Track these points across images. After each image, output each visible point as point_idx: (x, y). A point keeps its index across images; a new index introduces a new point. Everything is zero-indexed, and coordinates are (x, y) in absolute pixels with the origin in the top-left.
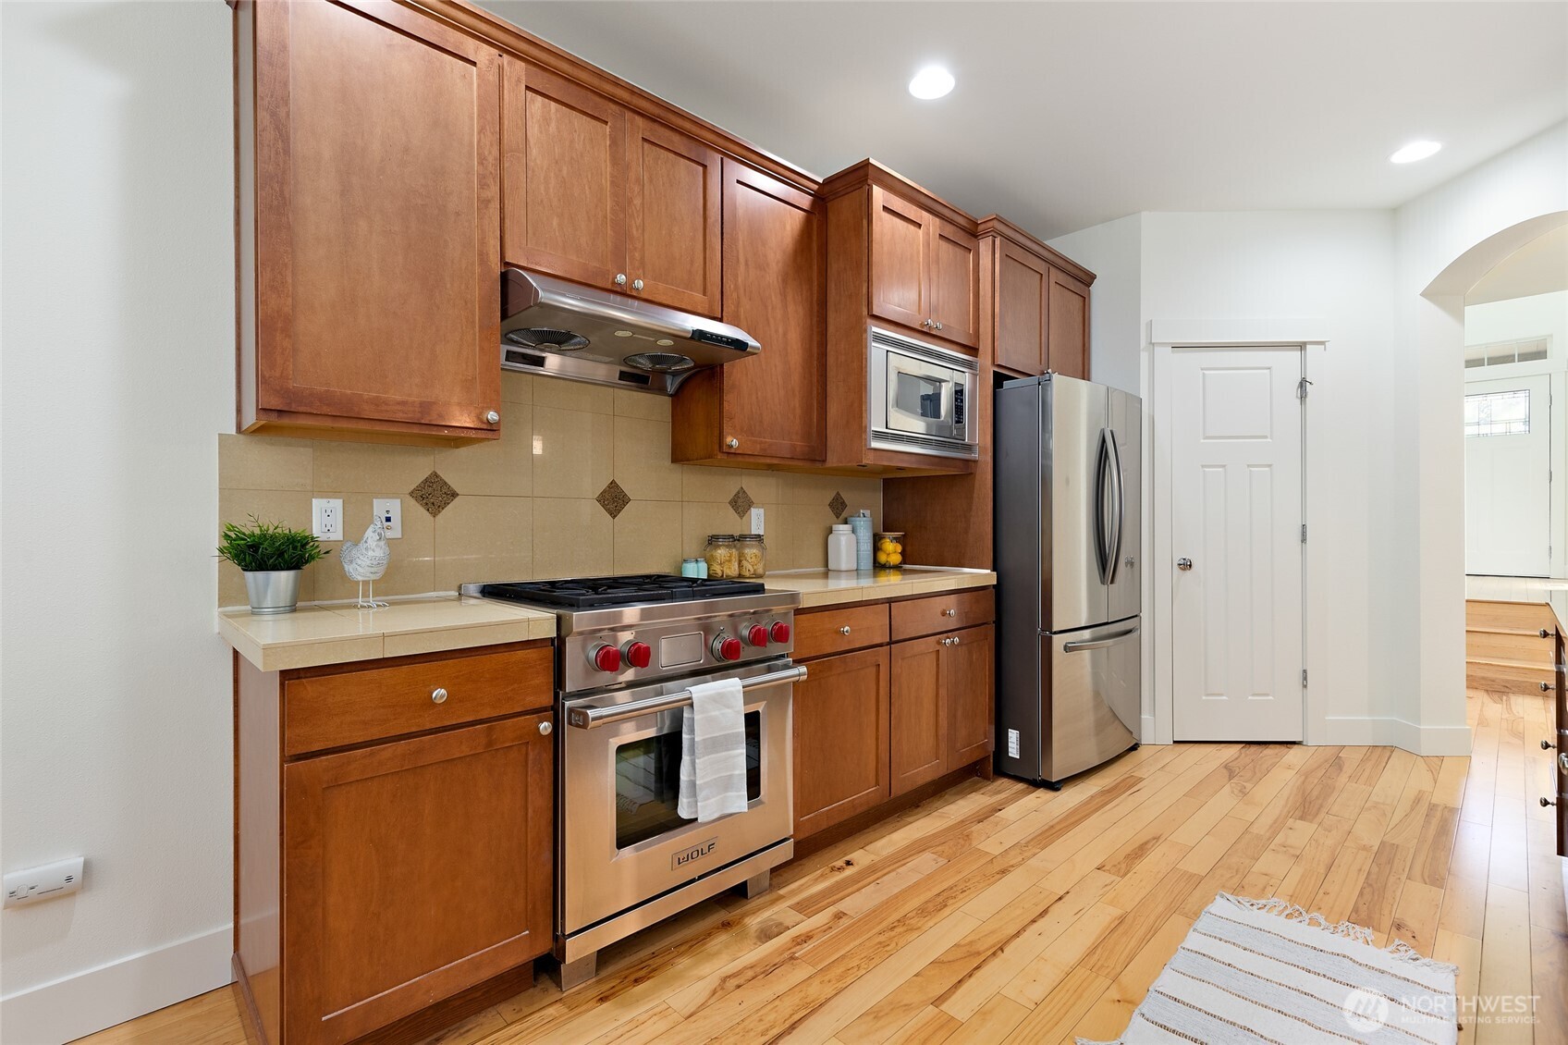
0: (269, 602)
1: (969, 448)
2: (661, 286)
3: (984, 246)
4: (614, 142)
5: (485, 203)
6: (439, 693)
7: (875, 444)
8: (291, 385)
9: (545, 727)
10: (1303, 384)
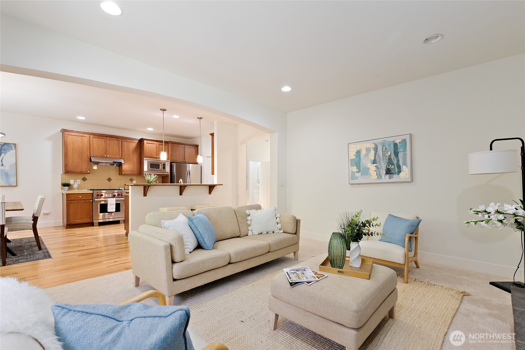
0: (66, 190)
1: (167, 173)
2: (112, 156)
3: (169, 144)
4: (105, 141)
5: (88, 151)
6: (80, 197)
7: (145, 173)
8: (68, 170)
9: (91, 201)
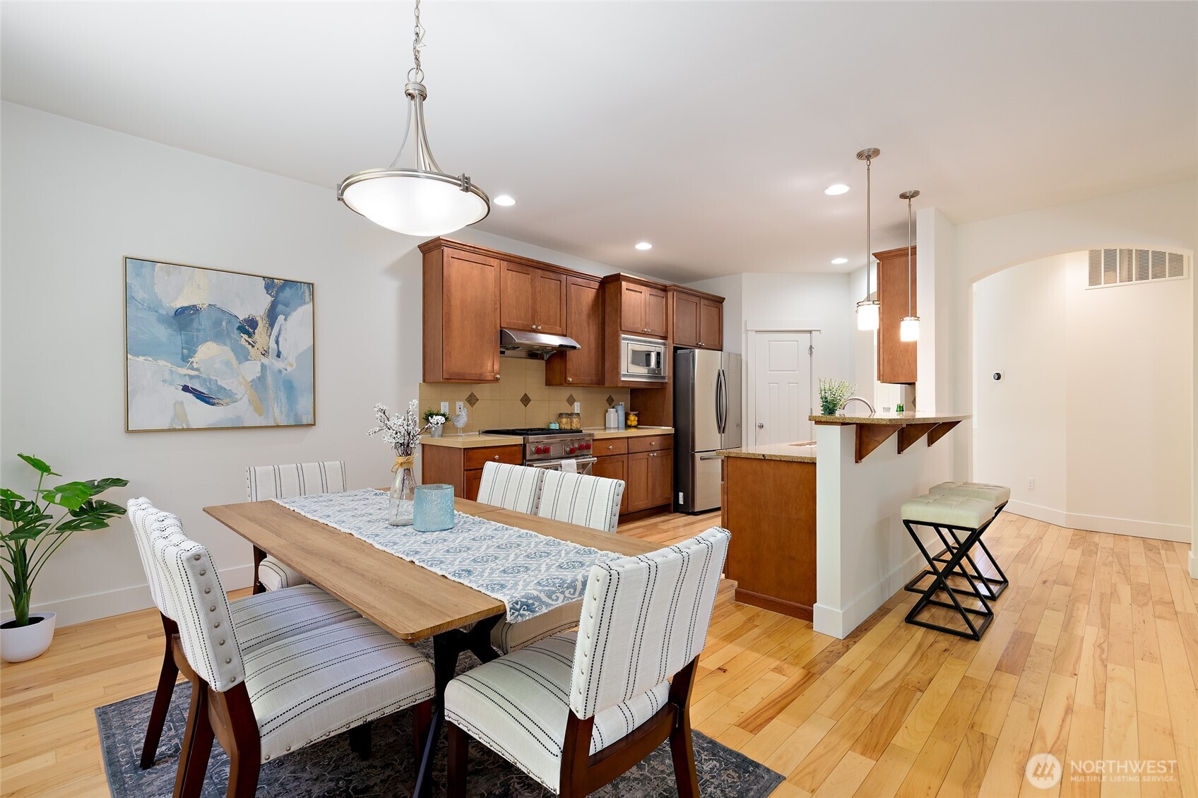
0: (437, 433)
1: (664, 378)
2: (547, 326)
3: (670, 294)
5: (496, 309)
6: (496, 457)
7: (623, 379)
10: (811, 347)
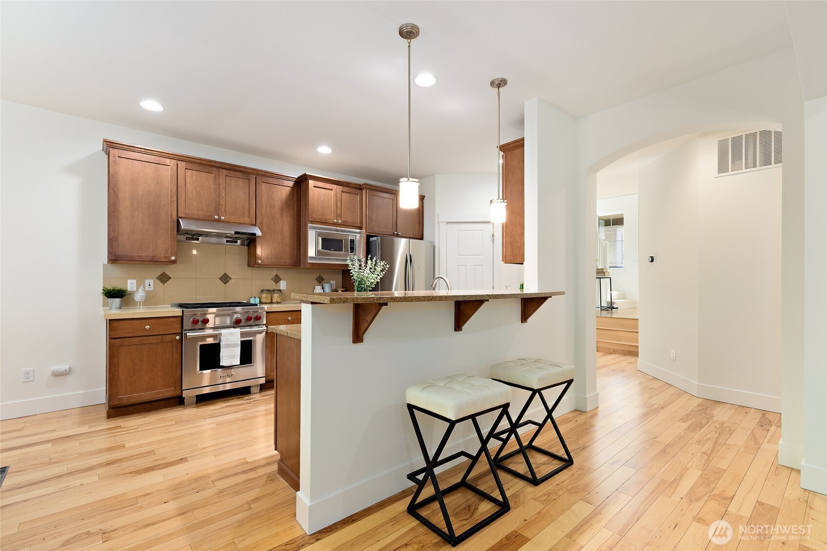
0: (114, 306)
2: (232, 217)
3: (364, 191)
4: (215, 178)
6: (147, 327)
8: (117, 254)
9: (178, 337)
10: (493, 235)
